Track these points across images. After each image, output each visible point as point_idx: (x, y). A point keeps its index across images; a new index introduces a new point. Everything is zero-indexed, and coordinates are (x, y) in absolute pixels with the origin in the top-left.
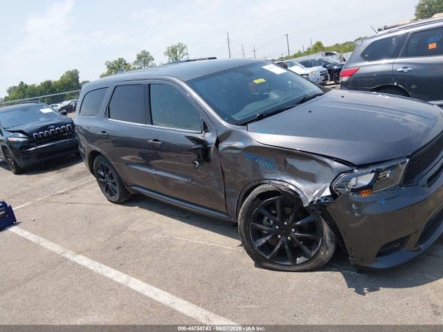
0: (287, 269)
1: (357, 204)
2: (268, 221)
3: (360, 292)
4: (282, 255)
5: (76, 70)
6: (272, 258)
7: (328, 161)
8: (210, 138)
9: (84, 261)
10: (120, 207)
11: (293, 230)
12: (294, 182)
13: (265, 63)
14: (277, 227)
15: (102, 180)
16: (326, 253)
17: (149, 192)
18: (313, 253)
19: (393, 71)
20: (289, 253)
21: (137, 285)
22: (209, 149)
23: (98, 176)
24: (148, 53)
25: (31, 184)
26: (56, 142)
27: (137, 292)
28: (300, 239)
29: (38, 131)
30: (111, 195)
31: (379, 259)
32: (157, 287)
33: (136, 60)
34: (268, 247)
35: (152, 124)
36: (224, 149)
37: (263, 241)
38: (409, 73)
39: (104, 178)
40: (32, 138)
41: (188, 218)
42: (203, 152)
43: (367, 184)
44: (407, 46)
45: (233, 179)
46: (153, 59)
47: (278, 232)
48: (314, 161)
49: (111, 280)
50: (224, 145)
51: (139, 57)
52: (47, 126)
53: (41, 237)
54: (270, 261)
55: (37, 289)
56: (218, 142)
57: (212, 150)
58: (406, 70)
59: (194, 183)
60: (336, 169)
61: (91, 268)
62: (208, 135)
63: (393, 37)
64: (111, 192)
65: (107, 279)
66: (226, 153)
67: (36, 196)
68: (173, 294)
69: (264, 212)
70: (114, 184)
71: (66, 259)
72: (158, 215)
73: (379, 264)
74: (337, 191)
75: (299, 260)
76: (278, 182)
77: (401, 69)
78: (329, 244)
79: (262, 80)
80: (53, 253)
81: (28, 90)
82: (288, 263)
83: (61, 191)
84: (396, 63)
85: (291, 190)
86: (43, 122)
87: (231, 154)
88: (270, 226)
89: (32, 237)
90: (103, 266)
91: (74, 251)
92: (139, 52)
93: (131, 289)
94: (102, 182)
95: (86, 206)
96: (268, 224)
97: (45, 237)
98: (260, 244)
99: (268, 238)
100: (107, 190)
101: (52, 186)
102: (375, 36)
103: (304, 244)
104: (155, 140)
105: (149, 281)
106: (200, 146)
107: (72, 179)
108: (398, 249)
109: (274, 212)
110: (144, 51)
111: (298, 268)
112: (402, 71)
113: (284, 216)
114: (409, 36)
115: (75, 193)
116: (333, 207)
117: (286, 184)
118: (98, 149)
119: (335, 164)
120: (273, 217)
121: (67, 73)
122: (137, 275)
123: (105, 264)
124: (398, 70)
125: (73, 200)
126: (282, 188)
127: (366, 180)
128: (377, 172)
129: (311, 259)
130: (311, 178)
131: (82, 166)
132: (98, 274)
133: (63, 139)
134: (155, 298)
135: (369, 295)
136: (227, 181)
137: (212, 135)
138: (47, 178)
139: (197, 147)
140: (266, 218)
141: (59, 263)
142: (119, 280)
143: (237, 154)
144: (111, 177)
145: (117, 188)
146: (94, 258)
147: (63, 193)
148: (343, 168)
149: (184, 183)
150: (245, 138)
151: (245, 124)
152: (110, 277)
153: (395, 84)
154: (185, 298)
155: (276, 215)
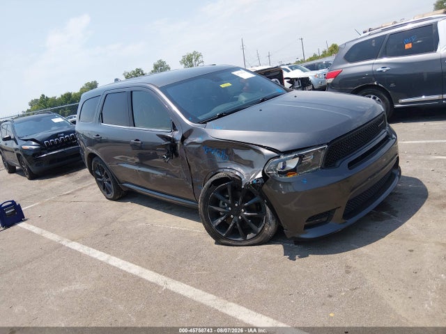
0: (239, 244)
1: (284, 183)
2: (223, 204)
3: (292, 258)
4: (235, 233)
5: (95, 82)
6: (227, 235)
7: (262, 149)
8: (177, 135)
9: (76, 246)
10: (114, 203)
11: (243, 210)
12: (239, 169)
13: (238, 69)
14: (230, 208)
15: (100, 179)
16: (269, 228)
17: (140, 189)
18: (260, 229)
19: (373, 72)
20: (240, 231)
21: (116, 262)
22: (176, 145)
23: (96, 176)
24: (164, 63)
25: (42, 188)
26: (66, 149)
27: (115, 267)
28: (249, 217)
29: (48, 139)
30: (108, 193)
31: (307, 230)
32: (132, 262)
33: (153, 69)
34: (223, 226)
35: (134, 126)
36: (188, 144)
37: (219, 221)
38: (388, 73)
39: (101, 177)
40: (44, 146)
41: (171, 209)
42: (171, 148)
43: (294, 167)
44: (386, 47)
45: (196, 171)
46: (169, 69)
47: (230, 213)
48: (252, 150)
49: (95, 259)
50: (188, 141)
51: (156, 67)
52: (58, 134)
53: (44, 229)
54: (225, 238)
55: (34, 268)
56: (183, 139)
57: (179, 145)
58: (384, 70)
59: (168, 176)
60: (267, 156)
61: (81, 251)
62: (176, 133)
63: (372, 39)
64: (107, 190)
65: (92, 258)
66: (189, 148)
67: (45, 197)
68: (143, 267)
69: (219, 197)
70: (109, 182)
71: (62, 245)
72: (146, 208)
73: (309, 235)
74: (269, 174)
75: (249, 236)
76: (229, 170)
77: (380, 69)
78: (271, 221)
79: (229, 84)
80: (51, 241)
81: (49, 102)
82: (239, 239)
83: (67, 193)
84: (376, 64)
85: (237, 176)
86: (54, 131)
87: (193, 148)
88: (225, 208)
89: (36, 230)
90: (91, 249)
91: (69, 239)
92: (156, 62)
93: (110, 265)
94: (100, 181)
95: (86, 203)
96: (224, 206)
97: (47, 229)
98: (217, 224)
99: (223, 218)
100: (104, 188)
101: (60, 188)
102: (357, 39)
103: (252, 222)
104: (137, 140)
105: (126, 258)
106: (169, 142)
107: (78, 182)
108: (325, 222)
109: (227, 196)
110: (160, 61)
111: (248, 243)
112: (381, 71)
113: (235, 199)
114: (387, 38)
115: (78, 193)
116: (265, 187)
117: (233, 171)
118: (94, 152)
119: (266, 152)
120: (226, 200)
121: (86, 85)
122: (117, 255)
123: (93, 248)
124: (378, 70)
125: (75, 199)
126: (231, 175)
127: (292, 164)
128: (301, 157)
129: (258, 235)
130: (250, 164)
131: (86, 172)
132: (86, 256)
133: (73, 146)
134: (128, 270)
135: (299, 260)
136: (193, 173)
137: (179, 133)
138: (57, 182)
139: (166, 143)
140: (221, 202)
141: (56, 248)
142: (102, 259)
143: (197, 149)
144: (107, 176)
145: (112, 186)
146: (85, 244)
147: (68, 194)
148: (271, 155)
149: (161, 177)
150: (203, 134)
151: (204, 122)
152: (95, 257)
153: (376, 83)
154: (151, 269)
155: (228, 198)
